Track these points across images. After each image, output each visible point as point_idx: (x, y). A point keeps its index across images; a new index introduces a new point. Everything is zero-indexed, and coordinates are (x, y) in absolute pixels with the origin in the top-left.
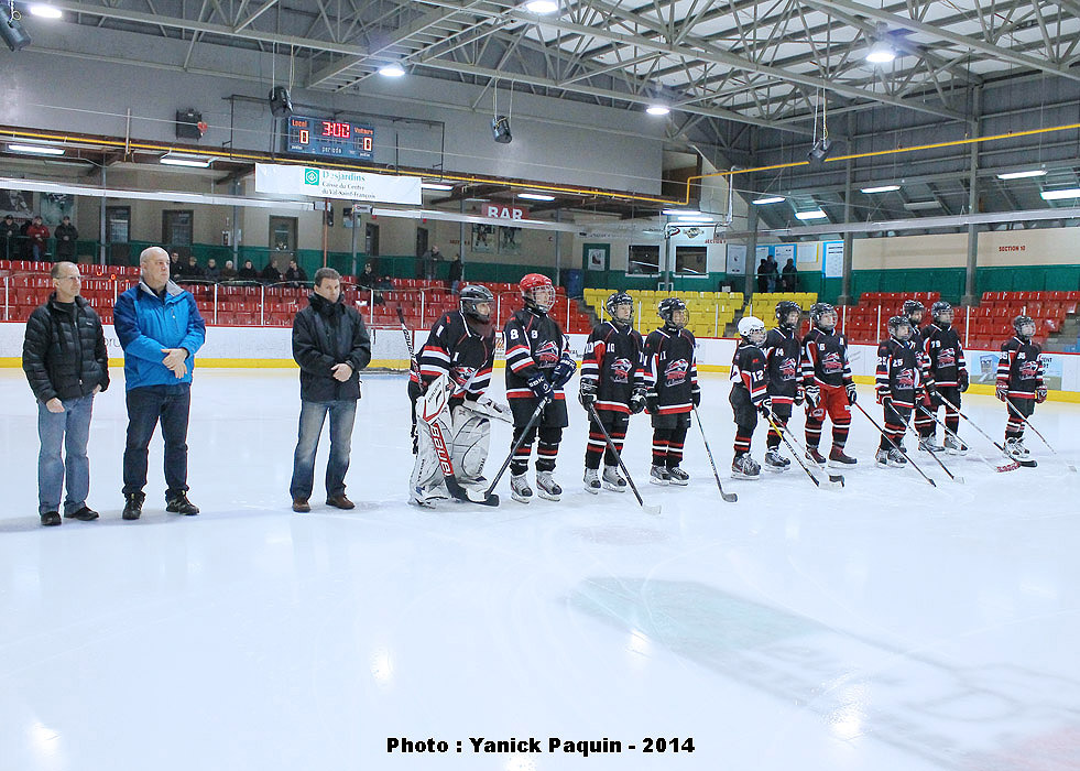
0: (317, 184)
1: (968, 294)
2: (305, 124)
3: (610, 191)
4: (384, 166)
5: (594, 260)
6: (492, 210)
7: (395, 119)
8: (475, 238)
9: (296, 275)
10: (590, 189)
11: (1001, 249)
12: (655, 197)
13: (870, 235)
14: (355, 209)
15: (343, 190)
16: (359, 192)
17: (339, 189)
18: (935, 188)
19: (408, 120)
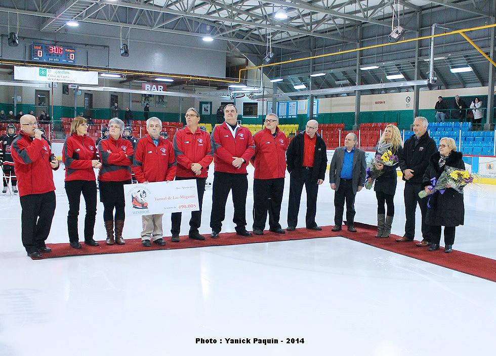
0: (45, 75)
1: (356, 125)
2: (40, 48)
3: (198, 77)
4: (81, 67)
5: (205, 110)
6: (147, 86)
7: (86, 45)
8: (143, 99)
9: (45, 118)
10: (188, 76)
11: (376, 103)
12: (223, 79)
13: (326, 96)
14: (70, 87)
15: (59, 78)
16: (67, 79)
17: (57, 78)
18: (346, 74)
19: (92, 45)
